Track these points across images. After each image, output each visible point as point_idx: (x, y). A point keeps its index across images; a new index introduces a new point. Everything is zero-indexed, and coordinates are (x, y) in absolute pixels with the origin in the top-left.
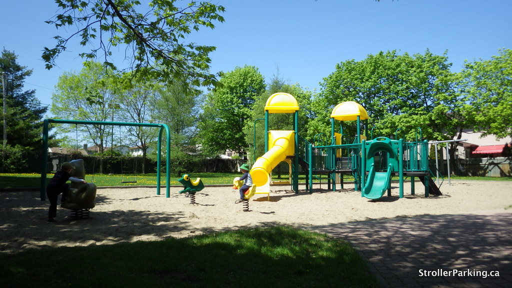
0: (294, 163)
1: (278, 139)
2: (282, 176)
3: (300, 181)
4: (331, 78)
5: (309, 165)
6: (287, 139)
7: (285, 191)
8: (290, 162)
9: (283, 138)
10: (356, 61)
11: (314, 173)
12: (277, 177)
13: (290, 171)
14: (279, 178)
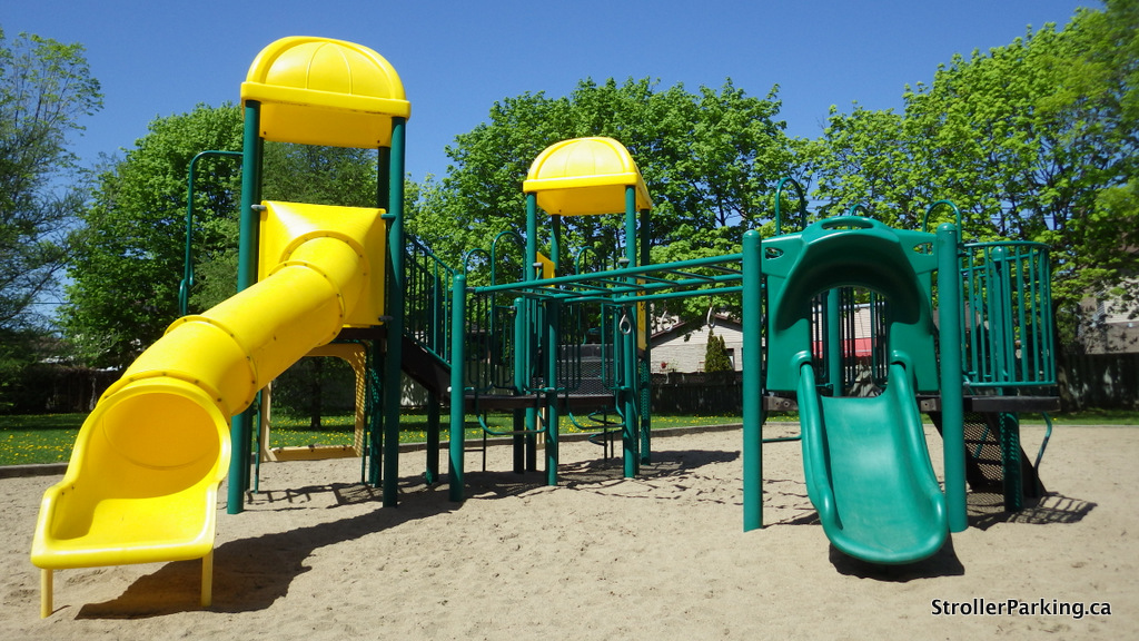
0: (378, 362)
1: (306, 239)
2: (327, 421)
3: (405, 438)
4: (478, 138)
5: (448, 371)
6: (348, 241)
7: (336, 487)
8: (358, 357)
9: (328, 235)
10: (547, 97)
11: (471, 406)
12: (308, 422)
13: (360, 402)
14: (316, 427)
